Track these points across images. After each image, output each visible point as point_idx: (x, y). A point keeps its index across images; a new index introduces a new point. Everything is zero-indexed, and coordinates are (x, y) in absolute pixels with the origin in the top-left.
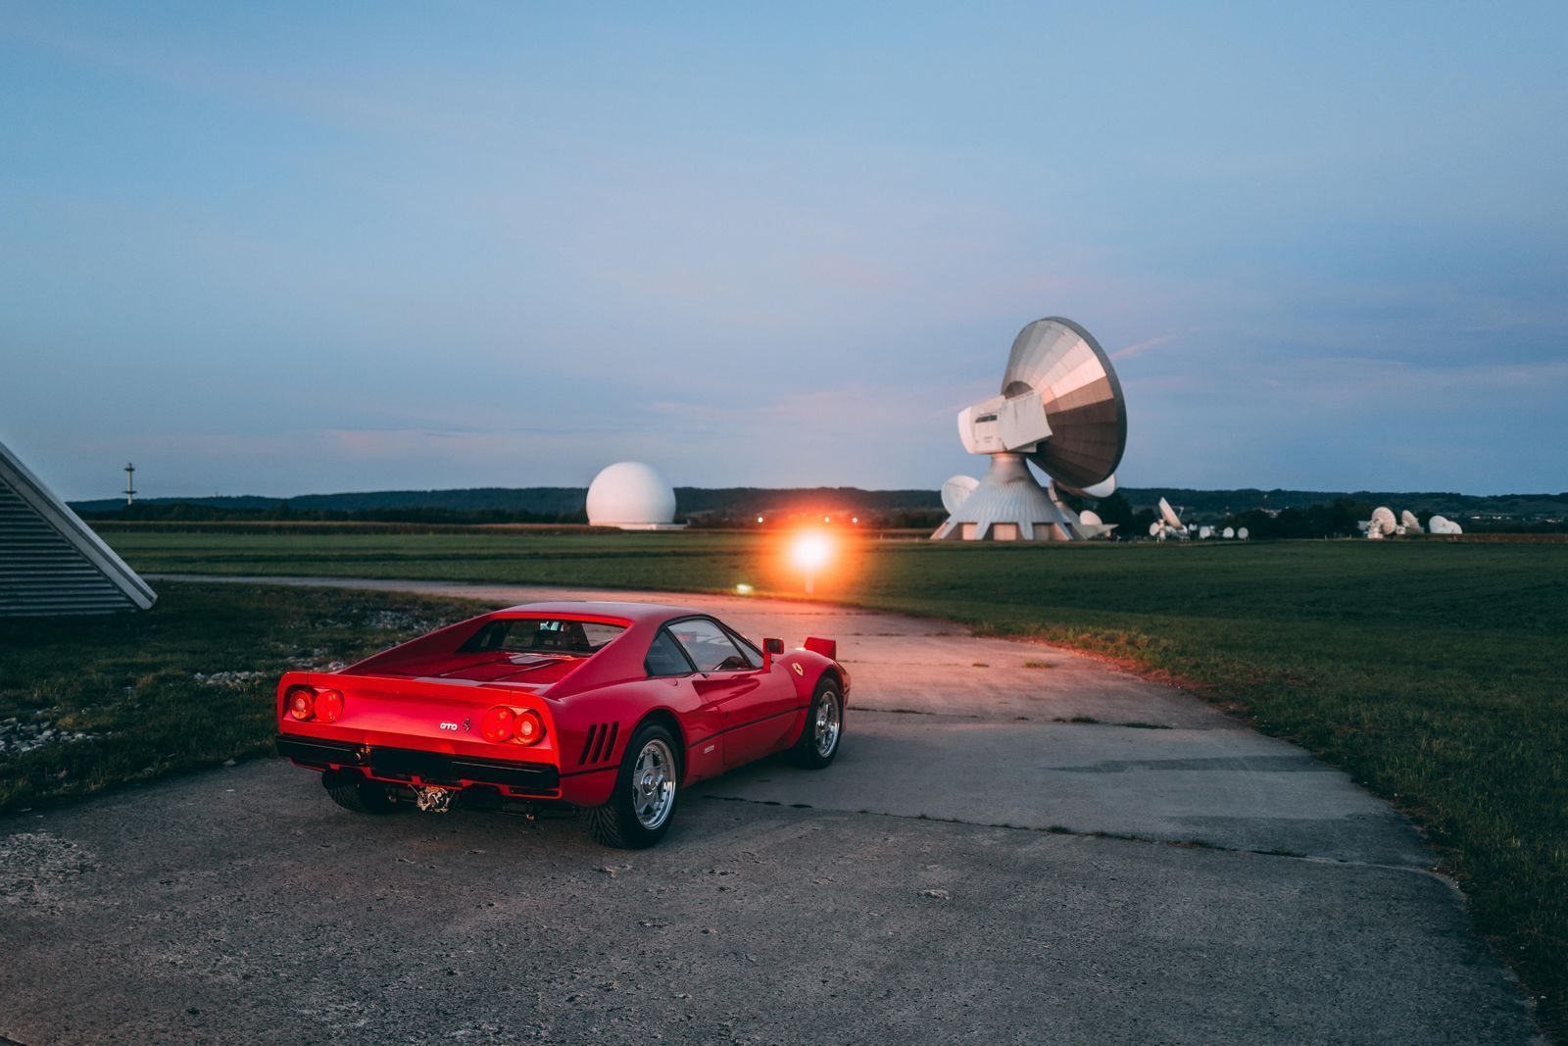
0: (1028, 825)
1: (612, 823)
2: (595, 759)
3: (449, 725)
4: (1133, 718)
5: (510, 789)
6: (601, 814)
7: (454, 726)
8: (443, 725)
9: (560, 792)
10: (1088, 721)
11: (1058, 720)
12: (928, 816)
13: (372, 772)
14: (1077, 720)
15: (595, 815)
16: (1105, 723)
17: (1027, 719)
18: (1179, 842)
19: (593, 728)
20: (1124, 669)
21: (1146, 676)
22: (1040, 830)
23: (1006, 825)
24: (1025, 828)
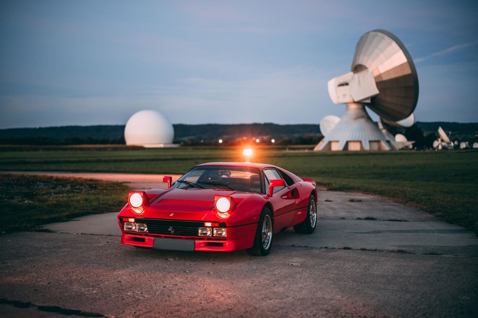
0: (335, 247)
4: (393, 218)
10: (372, 219)
11: (359, 219)
12: (296, 245)
14: (367, 219)
16: (380, 220)
17: (345, 219)
18: (394, 251)
20: (396, 202)
21: (405, 204)
22: (339, 248)
23: (326, 248)
24: (334, 248)
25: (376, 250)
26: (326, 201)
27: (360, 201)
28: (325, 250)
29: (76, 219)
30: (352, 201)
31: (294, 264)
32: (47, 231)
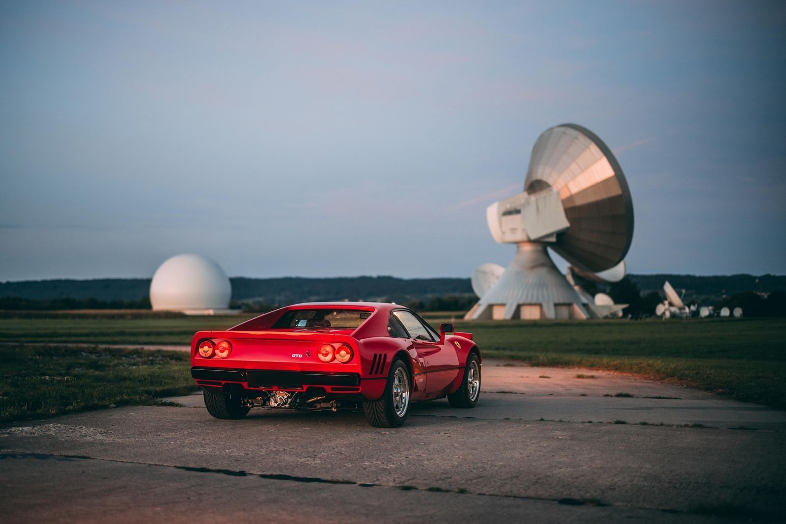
0: (603, 421)
1: (382, 410)
2: (376, 373)
3: (297, 355)
4: (655, 395)
5: (332, 389)
6: (376, 404)
7: (300, 356)
8: (294, 356)
9: (361, 388)
10: (627, 396)
11: (607, 396)
12: (545, 419)
13: (248, 385)
14: (619, 396)
15: (372, 406)
16: (638, 397)
17: (586, 395)
19: (375, 355)
22: (609, 423)
23: (590, 422)
24: (601, 423)
25: (662, 425)
26: (541, 377)
27: (592, 377)
28: (589, 424)
29: (195, 393)
30: (579, 377)
31: (560, 437)
32: (172, 404)
